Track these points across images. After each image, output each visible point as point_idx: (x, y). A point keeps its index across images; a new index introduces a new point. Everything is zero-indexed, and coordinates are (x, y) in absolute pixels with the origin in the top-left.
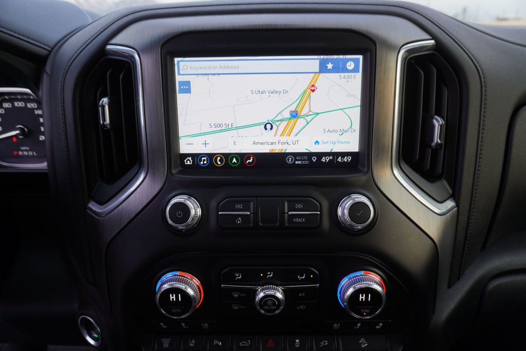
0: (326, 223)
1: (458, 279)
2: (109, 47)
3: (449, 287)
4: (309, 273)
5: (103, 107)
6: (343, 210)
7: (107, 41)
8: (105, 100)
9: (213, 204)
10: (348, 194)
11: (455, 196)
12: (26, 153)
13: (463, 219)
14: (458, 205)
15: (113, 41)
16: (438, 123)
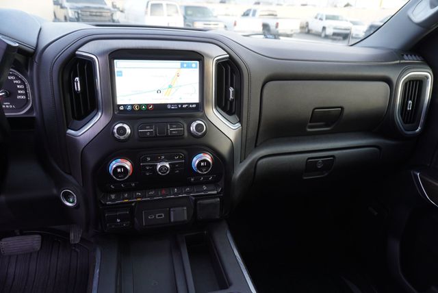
0: (186, 134)
1: (245, 159)
2: (77, 52)
3: (241, 162)
4: (180, 155)
5: (77, 82)
6: (193, 128)
7: (77, 49)
8: (77, 79)
9: (136, 127)
10: (195, 121)
11: (240, 121)
12: (7, 106)
13: (245, 131)
14: (242, 126)
15: (79, 50)
16: (231, 90)
